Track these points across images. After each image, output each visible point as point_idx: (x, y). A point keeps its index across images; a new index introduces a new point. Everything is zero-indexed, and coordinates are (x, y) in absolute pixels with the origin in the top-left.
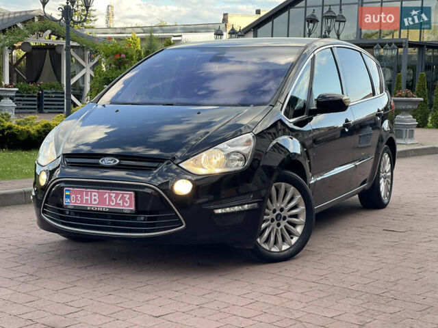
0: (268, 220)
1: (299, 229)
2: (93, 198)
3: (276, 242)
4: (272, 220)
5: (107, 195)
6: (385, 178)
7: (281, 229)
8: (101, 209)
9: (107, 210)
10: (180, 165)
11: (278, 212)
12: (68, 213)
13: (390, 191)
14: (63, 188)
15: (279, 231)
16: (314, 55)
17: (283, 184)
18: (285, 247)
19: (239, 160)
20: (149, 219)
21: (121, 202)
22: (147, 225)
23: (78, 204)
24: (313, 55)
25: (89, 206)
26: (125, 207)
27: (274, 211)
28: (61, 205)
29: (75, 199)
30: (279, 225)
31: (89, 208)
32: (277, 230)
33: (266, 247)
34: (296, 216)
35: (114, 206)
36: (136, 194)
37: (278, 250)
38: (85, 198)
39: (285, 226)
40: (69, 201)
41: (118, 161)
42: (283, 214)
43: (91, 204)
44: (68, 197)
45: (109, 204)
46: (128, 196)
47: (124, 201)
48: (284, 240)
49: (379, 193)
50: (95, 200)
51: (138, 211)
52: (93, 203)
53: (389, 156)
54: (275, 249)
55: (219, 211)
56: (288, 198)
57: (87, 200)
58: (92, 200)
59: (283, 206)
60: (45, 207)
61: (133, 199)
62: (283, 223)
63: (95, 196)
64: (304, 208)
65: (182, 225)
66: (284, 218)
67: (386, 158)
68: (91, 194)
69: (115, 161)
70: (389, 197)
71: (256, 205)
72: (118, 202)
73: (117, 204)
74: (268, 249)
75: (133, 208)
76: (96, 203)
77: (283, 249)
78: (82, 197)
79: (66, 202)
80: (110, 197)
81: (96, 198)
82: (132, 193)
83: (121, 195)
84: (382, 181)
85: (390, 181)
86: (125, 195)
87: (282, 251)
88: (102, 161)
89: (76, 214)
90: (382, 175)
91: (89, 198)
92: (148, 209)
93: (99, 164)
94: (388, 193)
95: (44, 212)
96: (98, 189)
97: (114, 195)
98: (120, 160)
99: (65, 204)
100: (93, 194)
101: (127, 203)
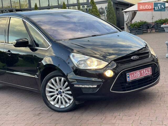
2: (138, 74)
5: (142, 71)
8: (141, 78)
23: (133, 79)
25: (137, 78)
29: (131, 77)
35: (145, 75)
44: (128, 77)
61: (151, 70)
78: (134, 76)
82: (151, 67)
83: (147, 70)
91: (136, 75)
99: (128, 81)
101: (149, 72)
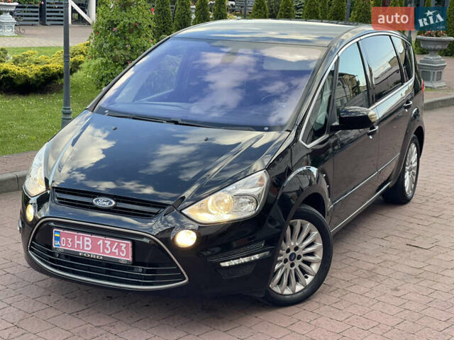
0: (281, 261)
1: (315, 268)
2: (86, 243)
3: (289, 283)
4: (286, 261)
5: (101, 242)
6: (410, 170)
7: (295, 270)
8: (94, 257)
9: (101, 258)
10: (183, 211)
11: (292, 251)
12: (58, 256)
13: (415, 184)
14: (52, 228)
15: (293, 272)
16: (338, 57)
17: (299, 221)
18: (299, 288)
19: (249, 203)
20: (148, 272)
21: (117, 251)
22: (145, 278)
23: (69, 248)
24: (336, 58)
25: (81, 251)
26: (122, 257)
27: (288, 251)
28: (50, 247)
29: (64, 242)
30: (292, 265)
31: (80, 254)
32: (291, 271)
33: (277, 290)
34: (312, 254)
35: (109, 254)
36: (134, 243)
37: (292, 293)
38: (77, 242)
39: (300, 267)
40: (59, 244)
41: (114, 203)
42: (297, 253)
43: (83, 249)
44: (58, 239)
45: (104, 252)
46: (124, 245)
47: (120, 250)
48: (297, 280)
49: (403, 188)
50: (88, 246)
51: (135, 262)
52: (86, 248)
53: (416, 146)
54: (287, 291)
55: (227, 264)
56: (304, 235)
57: (78, 245)
58: (84, 245)
59: (297, 244)
60: (32, 244)
61: (130, 249)
62: (298, 263)
63: (88, 241)
64: (321, 244)
65: (185, 279)
66: (299, 257)
67: (414, 148)
68: (83, 239)
69: (111, 203)
70: (414, 190)
71: (267, 253)
72: (113, 250)
73: (112, 253)
74: (280, 292)
75: (130, 259)
76: (89, 249)
77: (297, 291)
78: (73, 241)
79: (55, 244)
80: (104, 244)
81: (89, 243)
82: (129, 242)
83: (116, 244)
84: (407, 174)
85: (415, 172)
86: (121, 244)
87: (294, 294)
88: (96, 201)
89: (67, 257)
90: (407, 168)
91: (81, 243)
92: (147, 261)
93: (92, 204)
94: (413, 185)
95: (31, 249)
96: (92, 234)
97: (109, 243)
98: (116, 201)
99: (54, 246)
100: (86, 239)
101: (123, 253)
